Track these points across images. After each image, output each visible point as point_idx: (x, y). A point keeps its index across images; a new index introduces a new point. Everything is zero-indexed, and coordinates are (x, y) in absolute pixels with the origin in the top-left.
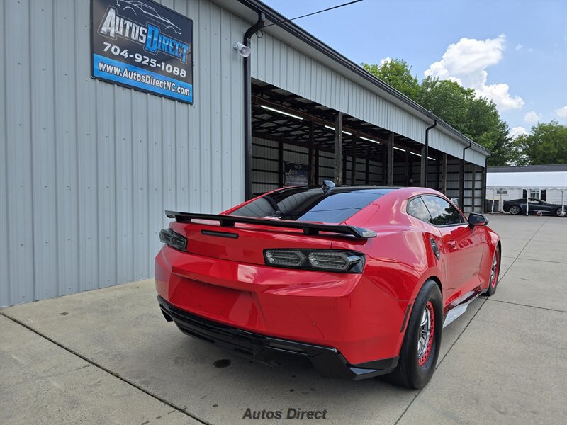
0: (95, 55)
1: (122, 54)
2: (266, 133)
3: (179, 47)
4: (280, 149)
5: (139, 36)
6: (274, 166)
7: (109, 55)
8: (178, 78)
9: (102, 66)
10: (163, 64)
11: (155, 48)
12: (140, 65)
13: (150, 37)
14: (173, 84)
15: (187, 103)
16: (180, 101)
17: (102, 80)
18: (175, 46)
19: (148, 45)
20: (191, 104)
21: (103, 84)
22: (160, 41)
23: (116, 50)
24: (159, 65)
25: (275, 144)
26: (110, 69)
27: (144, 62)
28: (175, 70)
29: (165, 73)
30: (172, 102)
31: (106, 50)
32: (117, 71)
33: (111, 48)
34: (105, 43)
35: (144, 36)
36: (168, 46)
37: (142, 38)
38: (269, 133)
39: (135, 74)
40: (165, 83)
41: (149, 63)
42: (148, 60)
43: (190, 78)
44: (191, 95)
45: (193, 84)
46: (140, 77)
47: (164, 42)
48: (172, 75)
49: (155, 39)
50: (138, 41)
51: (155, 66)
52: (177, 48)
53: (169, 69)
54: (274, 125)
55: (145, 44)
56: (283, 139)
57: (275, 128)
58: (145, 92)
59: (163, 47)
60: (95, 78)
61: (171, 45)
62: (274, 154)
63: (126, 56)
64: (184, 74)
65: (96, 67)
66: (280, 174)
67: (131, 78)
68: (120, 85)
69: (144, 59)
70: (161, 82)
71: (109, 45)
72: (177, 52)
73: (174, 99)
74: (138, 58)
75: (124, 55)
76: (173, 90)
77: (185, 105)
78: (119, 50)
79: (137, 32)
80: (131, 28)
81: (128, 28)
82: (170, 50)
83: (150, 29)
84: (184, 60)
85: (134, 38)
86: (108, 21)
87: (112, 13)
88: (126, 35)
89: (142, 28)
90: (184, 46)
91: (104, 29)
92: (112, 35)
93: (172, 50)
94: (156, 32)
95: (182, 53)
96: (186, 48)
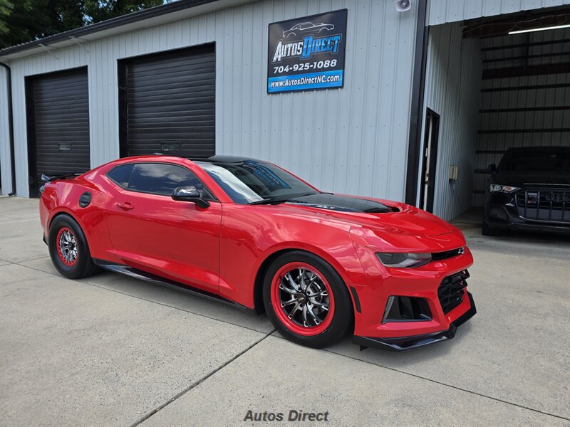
0: (269, 78)
1: (285, 70)
3: (331, 41)
7: (278, 74)
8: (330, 69)
9: (273, 84)
10: (315, 63)
11: (308, 54)
12: (298, 72)
13: (305, 47)
14: (324, 76)
15: (337, 88)
16: (329, 88)
17: (273, 93)
19: (304, 54)
20: (342, 87)
22: (314, 45)
23: (281, 69)
24: (311, 66)
26: (277, 84)
27: (301, 69)
28: (326, 63)
29: (317, 70)
30: (323, 92)
31: (275, 72)
32: (281, 83)
34: (275, 68)
35: (301, 49)
37: (299, 51)
39: (293, 81)
40: (316, 79)
41: (304, 67)
43: (341, 65)
44: (341, 79)
45: (344, 69)
46: (298, 82)
47: (317, 45)
48: (323, 69)
49: (310, 46)
50: (296, 55)
51: (308, 68)
52: (329, 43)
55: (301, 54)
58: (301, 91)
59: (316, 49)
60: (269, 93)
61: (323, 44)
64: (335, 63)
65: (269, 86)
67: (290, 85)
68: (284, 92)
69: (300, 67)
70: (313, 79)
71: (278, 68)
72: (328, 47)
73: (324, 89)
74: (296, 68)
75: (287, 70)
76: (323, 81)
77: (335, 91)
78: (282, 67)
79: (296, 48)
80: (291, 48)
81: (289, 49)
82: (322, 48)
83: (306, 40)
84: (335, 51)
85: (293, 54)
86: (277, 51)
87: (280, 45)
88: (289, 55)
89: (300, 43)
90: (335, 38)
91: (275, 59)
92: (279, 60)
93: (324, 47)
94: (311, 39)
95: (333, 46)
96: (337, 39)
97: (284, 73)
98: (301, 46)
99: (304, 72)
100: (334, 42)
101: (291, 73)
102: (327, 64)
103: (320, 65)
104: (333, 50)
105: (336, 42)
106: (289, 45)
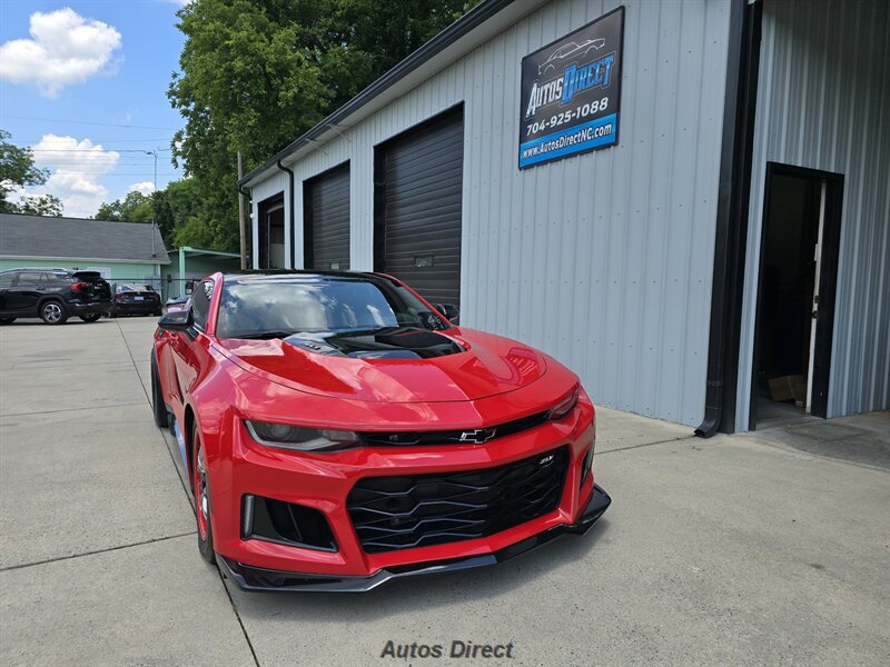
0: (522, 145)
1: (540, 128)
3: (601, 66)
7: (531, 137)
8: (599, 114)
9: (525, 153)
10: (579, 109)
11: (570, 95)
12: (557, 128)
13: (566, 85)
15: (607, 146)
16: (598, 148)
17: (526, 168)
18: (593, 71)
19: (564, 98)
20: (615, 144)
22: (576, 80)
23: (535, 128)
24: (574, 115)
26: (530, 152)
27: (560, 123)
28: (593, 106)
29: (580, 120)
30: (591, 155)
31: (529, 133)
32: (535, 151)
33: (532, 129)
35: (561, 90)
36: (586, 78)
37: (557, 93)
40: (580, 135)
41: (564, 119)
42: (562, 117)
43: (615, 107)
44: (614, 130)
45: (619, 111)
46: (555, 145)
47: (581, 78)
48: (590, 117)
49: (572, 82)
50: (555, 101)
51: (569, 119)
52: (597, 71)
55: (561, 98)
58: (560, 158)
59: (580, 85)
61: (590, 75)
63: (542, 128)
64: (606, 104)
65: (521, 157)
68: (538, 164)
69: (558, 119)
70: (577, 136)
71: (530, 126)
72: (597, 78)
73: (591, 150)
74: (553, 122)
75: (542, 126)
76: (589, 138)
77: (607, 151)
78: (537, 124)
79: (554, 90)
80: (548, 90)
81: (546, 92)
82: (589, 81)
83: (567, 73)
84: (606, 82)
85: (550, 100)
86: (531, 100)
87: (535, 89)
88: (545, 103)
89: (559, 80)
90: (607, 59)
91: (528, 112)
92: (534, 113)
94: (573, 71)
95: (604, 74)
96: (609, 61)
97: (540, 133)
98: (561, 84)
99: (565, 126)
100: (605, 67)
101: (549, 130)
102: (595, 107)
103: (585, 110)
104: (602, 82)
105: (608, 67)
106: (546, 87)
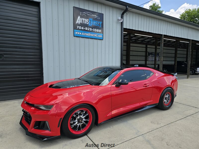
0: (75, 30)
1: (82, 28)
2: (141, 42)
3: (99, 23)
4: (146, 48)
5: (87, 22)
6: (144, 54)
7: (78, 29)
9: (76, 33)
10: (94, 29)
11: (91, 25)
13: (90, 22)
14: (97, 35)
15: (101, 40)
16: (99, 39)
17: (76, 37)
18: (97, 23)
20: (102, 40)
21: (77, 38)
22: (93, 22)
23: (80, 28)
24: (92, 30)
25: (144, 46)
26: (78, 33)
27: (88, 30)
29: (94, 32)
30: (96, 40)
31: (77, 28)
32: (80, 33)
33: (79, 27)
34: (77, 26)
35: (88, 22)
36: (95, 23)
37: (87, 23)
38: (142, 42)
39: (85, 34)
40: (94, 35)
41: (90, 29)
42: (89, 29)
43: (102, 32)
44: (102, 37)
45: (103, 34)
47: (94, 23)
48: (96, 32)
49: (91, 22)
50: (86, 24)
51: (91, 30)
52: (98, 23)
53: (96, 30)
54: (144, 39)
55: (88, 24)
56: (147, 44)
57: (144, 40)
58: (88, 38)
59: (94, 24)
61: (96, 23)
62: (144, 49)
63: (83, 29)
64: (100, 31)
65: (75, 33)
66: (146, 56)
67: (84, 35)
68: (81, 37)
69: (88, 29)
70: (93, 35)
71: (78, 27)
73: (97, 39)
74: (86, 29)
75: (83, 28)
76: (97, 36)
77: (100, 40)
78: (81, 27)
79: (86, 21)
80: (84, 20)
81: (83, 20)
82: (96, 24)
83: (90, 19)
84: (100, 27)
86: (78, 19)
87: (79, 17)
88: (83, 23)
89: (88, 20)
91: (77, 22)
92: (79, 23)
93: (97, 24)
94: (92, 20)
95: (100, 25)
96: (101, 23)
97: (81, 30)
98: (88, 21)
100: (100, 24)
101: (84, 30)
102: (98, 30)
103: (95, 30)
105: (101, 24)
106: (84, 19)
